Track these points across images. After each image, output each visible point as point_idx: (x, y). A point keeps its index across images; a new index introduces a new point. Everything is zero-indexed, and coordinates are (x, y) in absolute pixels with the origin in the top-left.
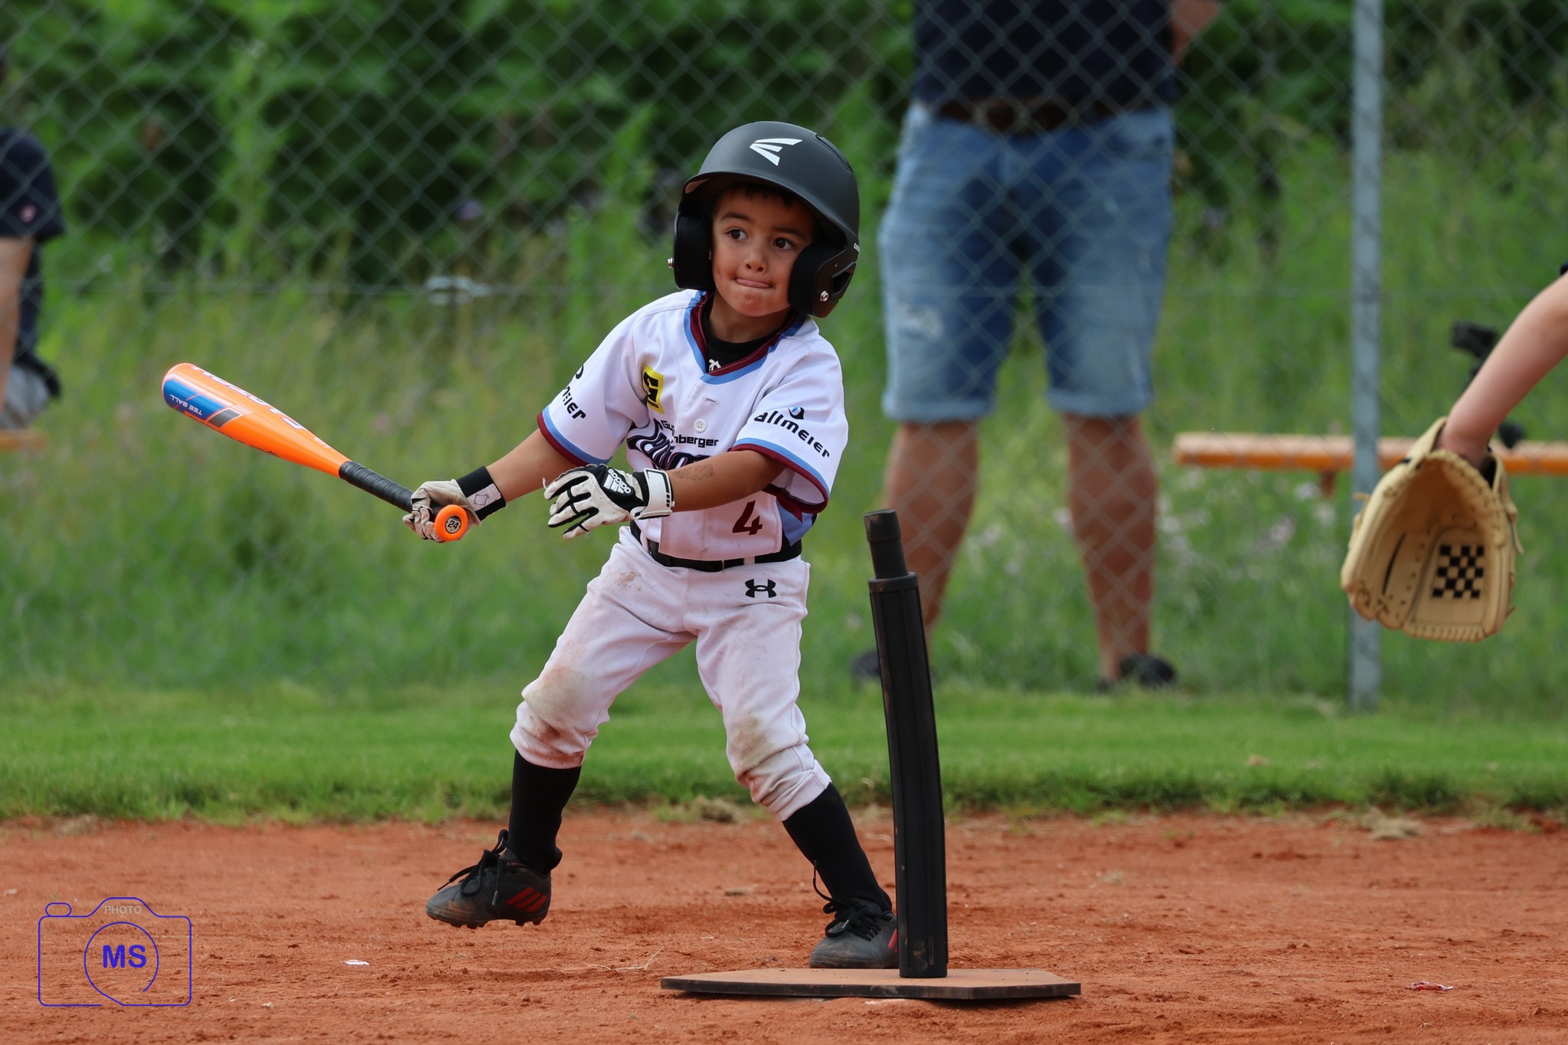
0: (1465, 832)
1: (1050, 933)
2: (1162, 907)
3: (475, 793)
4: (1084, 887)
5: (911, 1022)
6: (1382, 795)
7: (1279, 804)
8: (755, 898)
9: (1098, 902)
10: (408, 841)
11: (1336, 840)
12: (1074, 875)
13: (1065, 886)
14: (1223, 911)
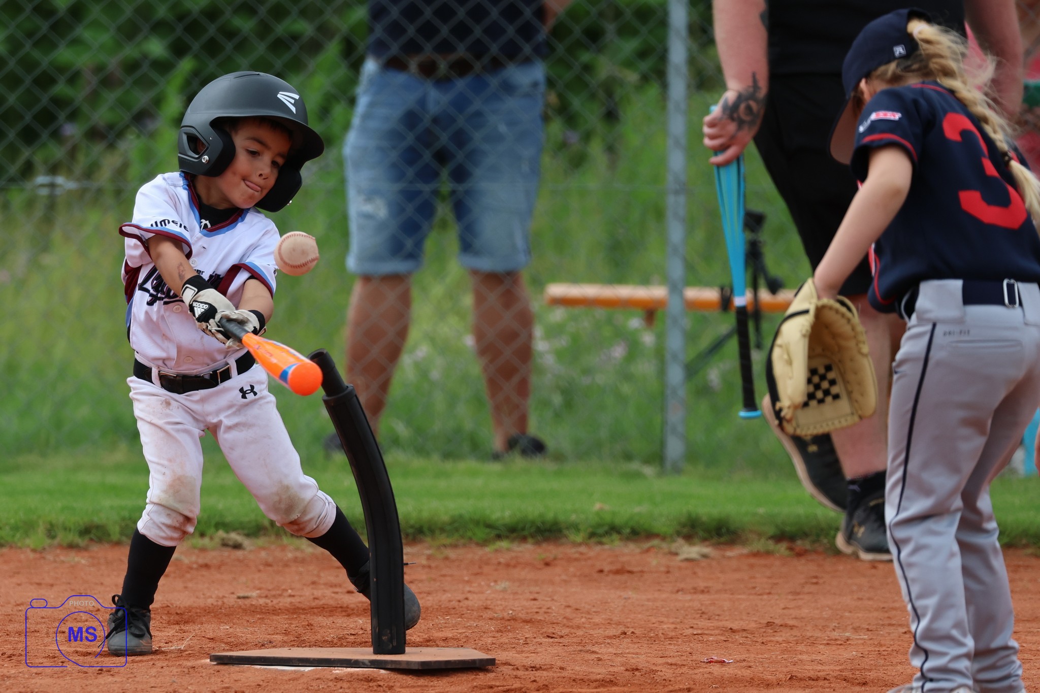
0: (741, 556)
1: (459, 624)
2: (535, 607)
3: (66, 529)
4: (482, 593)
5: (363, 685)
6: (685, 530)
7: (615, 536)
8: (258, 600)
9: (492, 603)
10: (20, 561)
11: (654, 561)
12: (475, 585)
13: (470, 592)
14: (577, 609)
